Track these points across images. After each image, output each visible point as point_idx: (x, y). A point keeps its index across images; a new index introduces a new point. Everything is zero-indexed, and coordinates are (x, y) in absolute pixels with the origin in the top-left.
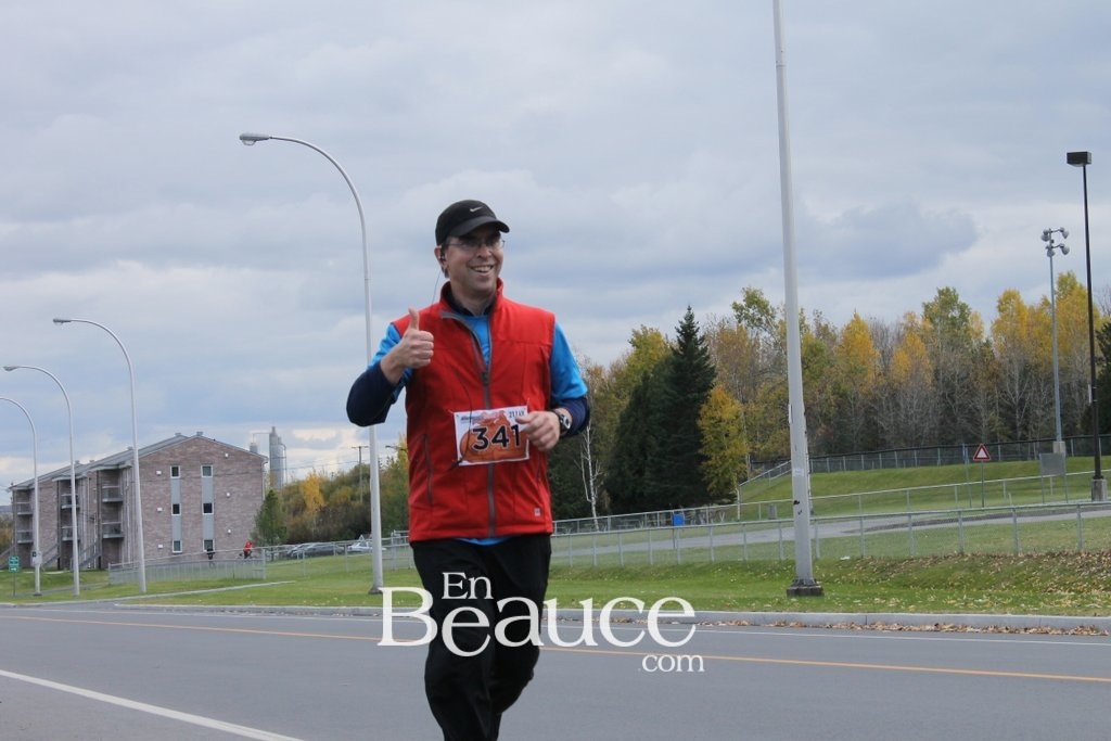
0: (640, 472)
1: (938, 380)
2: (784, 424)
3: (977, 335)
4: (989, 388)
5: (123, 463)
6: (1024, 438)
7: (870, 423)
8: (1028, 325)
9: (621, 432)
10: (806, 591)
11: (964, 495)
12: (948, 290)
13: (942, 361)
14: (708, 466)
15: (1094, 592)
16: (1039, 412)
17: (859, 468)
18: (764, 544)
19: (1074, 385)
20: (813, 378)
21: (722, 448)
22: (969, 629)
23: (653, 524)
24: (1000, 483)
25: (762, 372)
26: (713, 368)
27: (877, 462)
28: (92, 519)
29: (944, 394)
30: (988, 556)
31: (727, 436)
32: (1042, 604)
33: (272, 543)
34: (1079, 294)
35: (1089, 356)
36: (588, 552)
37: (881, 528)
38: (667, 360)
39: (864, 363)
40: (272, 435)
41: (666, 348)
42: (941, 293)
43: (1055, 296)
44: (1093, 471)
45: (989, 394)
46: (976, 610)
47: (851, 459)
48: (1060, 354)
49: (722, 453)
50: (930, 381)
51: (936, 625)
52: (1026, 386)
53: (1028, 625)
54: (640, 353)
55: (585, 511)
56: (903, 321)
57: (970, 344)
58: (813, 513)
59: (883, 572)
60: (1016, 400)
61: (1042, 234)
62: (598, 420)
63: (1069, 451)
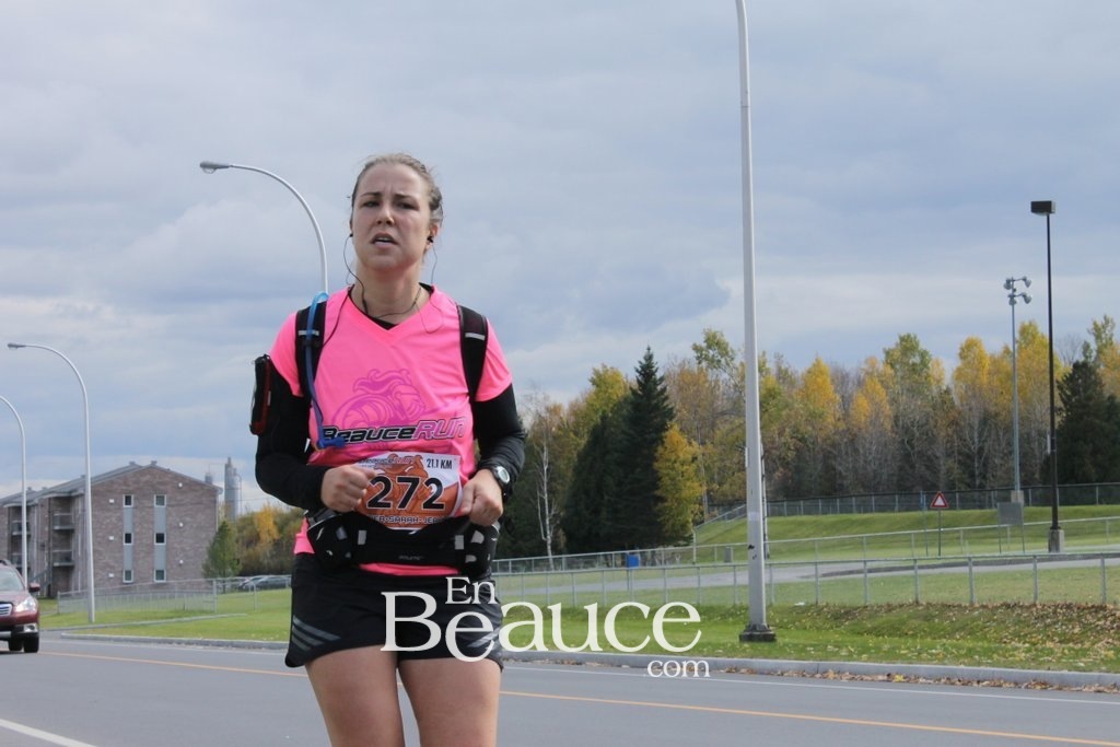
0: (596, 512)
1: (897, 425)
3: (938, 381)
4: (948, 435)
5: (75, 490)
6: (982, 487)
8: (989, 374)
9: (578, 471)
10: (757, 636)
11: (925, 542)
12: (909, 336)
13: (901, 408)
14: (665, 507)
15: (1049, 644)
16: (998, 461)
17: (817, 513)
18: (718, 588)
19: (1033, 434)
20: (771, 422)
21: (678, 490)
22: (921, 680)
23: (608, 566)
24: (958, 531)
25: (723, 413)
26: (672, 409)
27: (834, 507)
28: (42, 546)
29: (903, 440)
30: (944, 605)
31: (683, 477)
32: (995, 656)
33: (224, 575)
34: (1042, 343)
35: (1049, 405)
36: (542, 591)
37: (835, 574)
38: (626, 399)
39: (823, 408)
40: (228, 466)
41: (625, 387)
42: (902, 339)
43: (1016, 346)
44: (1051, 522)
45: (948, 442)
46: (929, 661)
47: (808, 503)
48: (1019, 404)
49: (677, 496)
50: (889, 428)
51: (889, 675)
52: (985, 434)
53: (981, 678)
54: (600, 391)
55: (540, 549)
56: (864, 366)
57: (931, 391)
58: (768, 557)
59: (836, 619)
60: (975, 448)
61: (1005, 282)
62: (556, 458)
63: (1027, 500)
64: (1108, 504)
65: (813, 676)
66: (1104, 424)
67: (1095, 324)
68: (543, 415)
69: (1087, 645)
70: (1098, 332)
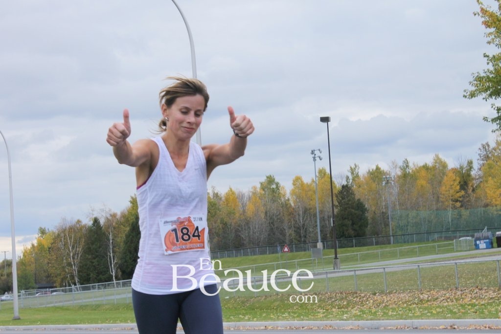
1: (267, 216)
3: (284, 196)
4: (289, 219)
6: (305, 242)
7: (237, 236)
8: (306, 191)
9: (126, 243)
11: (279, 267)
12: (270, 176)
13: (268, 207)
15: (333, 310)
16: (311, 230)
17: (233, 257)
19: (326, 217)
20: (212, 217)
22: (279, 328)
24: (295, 262)
27: (241, 254)
29: (269, 222)
30: (289, 295)
32: (310, 316)
34: (327, 177)
35: (331, 204)
36: (113, 297)
39: (234, 210)
42: (267, 177)
43: (317, 179)
44: (334, 256)
45: (289, 223)
46: (282, 320)
47: (228, 252)
48: (319, 204)
50: (263, 217)
51: (265, 327)
52: (305, 218)
53: (304, 326)
54: (134, 206)
55: (110, 279)
56: (251, 190)
57: (281, 200)
59: (243, 303)
60: (301, 226)
61: (311, 151)
62: (115, 237)
63: (324, 247)
64: (359, 247)
65: (234, 328)
66: (356, 212)
67: (351, 167)
68: (109, 218)
69: (350, 309)
70: (352, 171)
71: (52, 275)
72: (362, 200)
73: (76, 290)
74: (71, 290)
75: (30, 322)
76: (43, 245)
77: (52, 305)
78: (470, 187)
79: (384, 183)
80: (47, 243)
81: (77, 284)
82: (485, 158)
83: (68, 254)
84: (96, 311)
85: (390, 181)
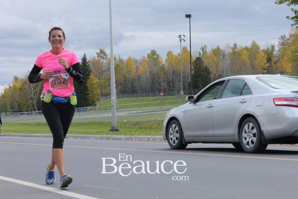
1: (151, 74)
2: (110, 85)
3: (161, 62)
6: (173, 90)
7: (132, 85)
8: (175, 60)
10: (114, 130)
11: (157, 105)
12: (154, 50)
13: (152, 69)
14: (89, 96)
16: (177, 83)
17: (130, 97)
18: (103, 117)
19: (186, 76)
20: (117, 73)
21: (93, 92)
22: (157, 140)
24: (166, 102)
25: (105, 71)
26: (91, 70)
27: (134, 96)
29: (152, 78)
30: (163, 121)
31: (94, 88)
34: (188, 52)
35: (190, 68)
37: (135, 113)
39: (131, 69)
42: (152, 51)
43: (182, 53)
45: (164, 78)
46: (159, 135)
47: (127, 95)
48: (182, 68)
49: (93, 93)
50: (149, 74)
51: (148, 139)
52: (174, 76)
56: (142, 58)
57: (159, 65)
58: (117, 109)
59: (135, 125)
60: (171, 80)
61: (179, 36)
63: (184, 94)
65: (129, 140)
66: (204, 73)
67: (202, 47)
70: (203, 49)
71: (21, 105)
72: (208, 67)
73: (35, 114)
74: (32, 114)
75: (5, 131)
76: (17, 87)
77: (20, 122)
78: (273, 61)
79: (222, 57)
80: (18, 85)
81: (36, 110)
82: (282, 44)
83: (31, 93)
84: (46, 127)
85: (225, 56)
